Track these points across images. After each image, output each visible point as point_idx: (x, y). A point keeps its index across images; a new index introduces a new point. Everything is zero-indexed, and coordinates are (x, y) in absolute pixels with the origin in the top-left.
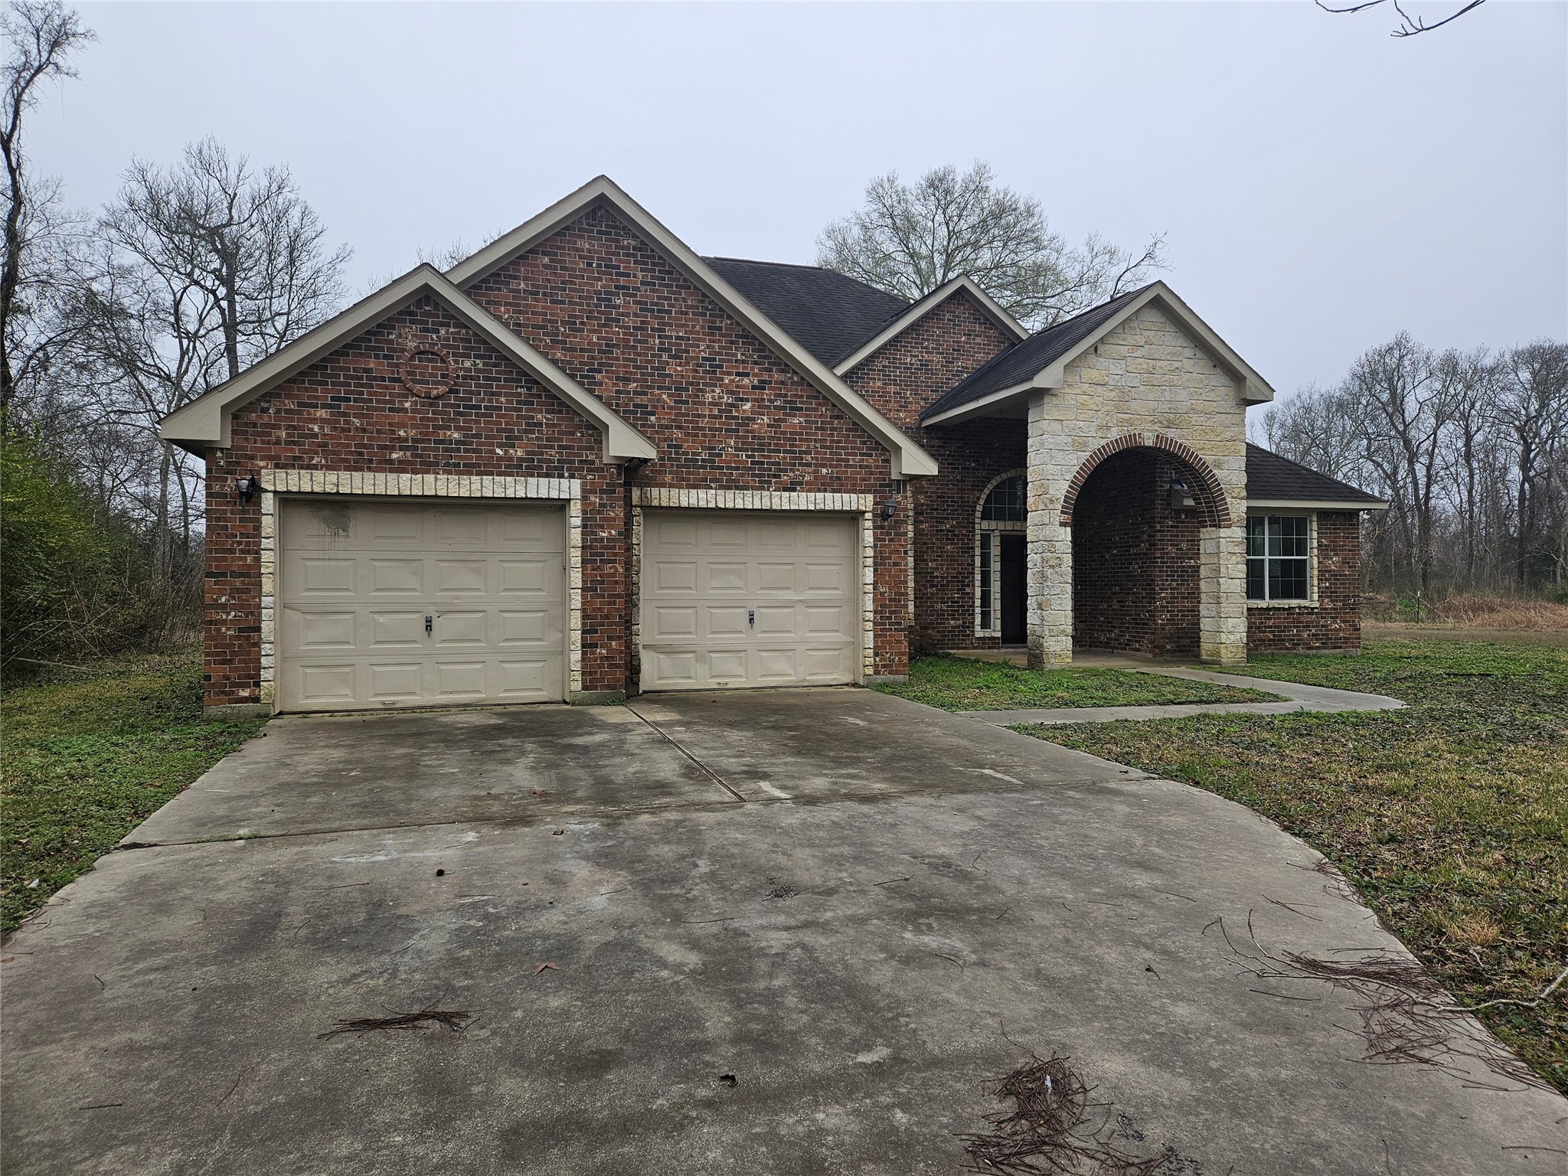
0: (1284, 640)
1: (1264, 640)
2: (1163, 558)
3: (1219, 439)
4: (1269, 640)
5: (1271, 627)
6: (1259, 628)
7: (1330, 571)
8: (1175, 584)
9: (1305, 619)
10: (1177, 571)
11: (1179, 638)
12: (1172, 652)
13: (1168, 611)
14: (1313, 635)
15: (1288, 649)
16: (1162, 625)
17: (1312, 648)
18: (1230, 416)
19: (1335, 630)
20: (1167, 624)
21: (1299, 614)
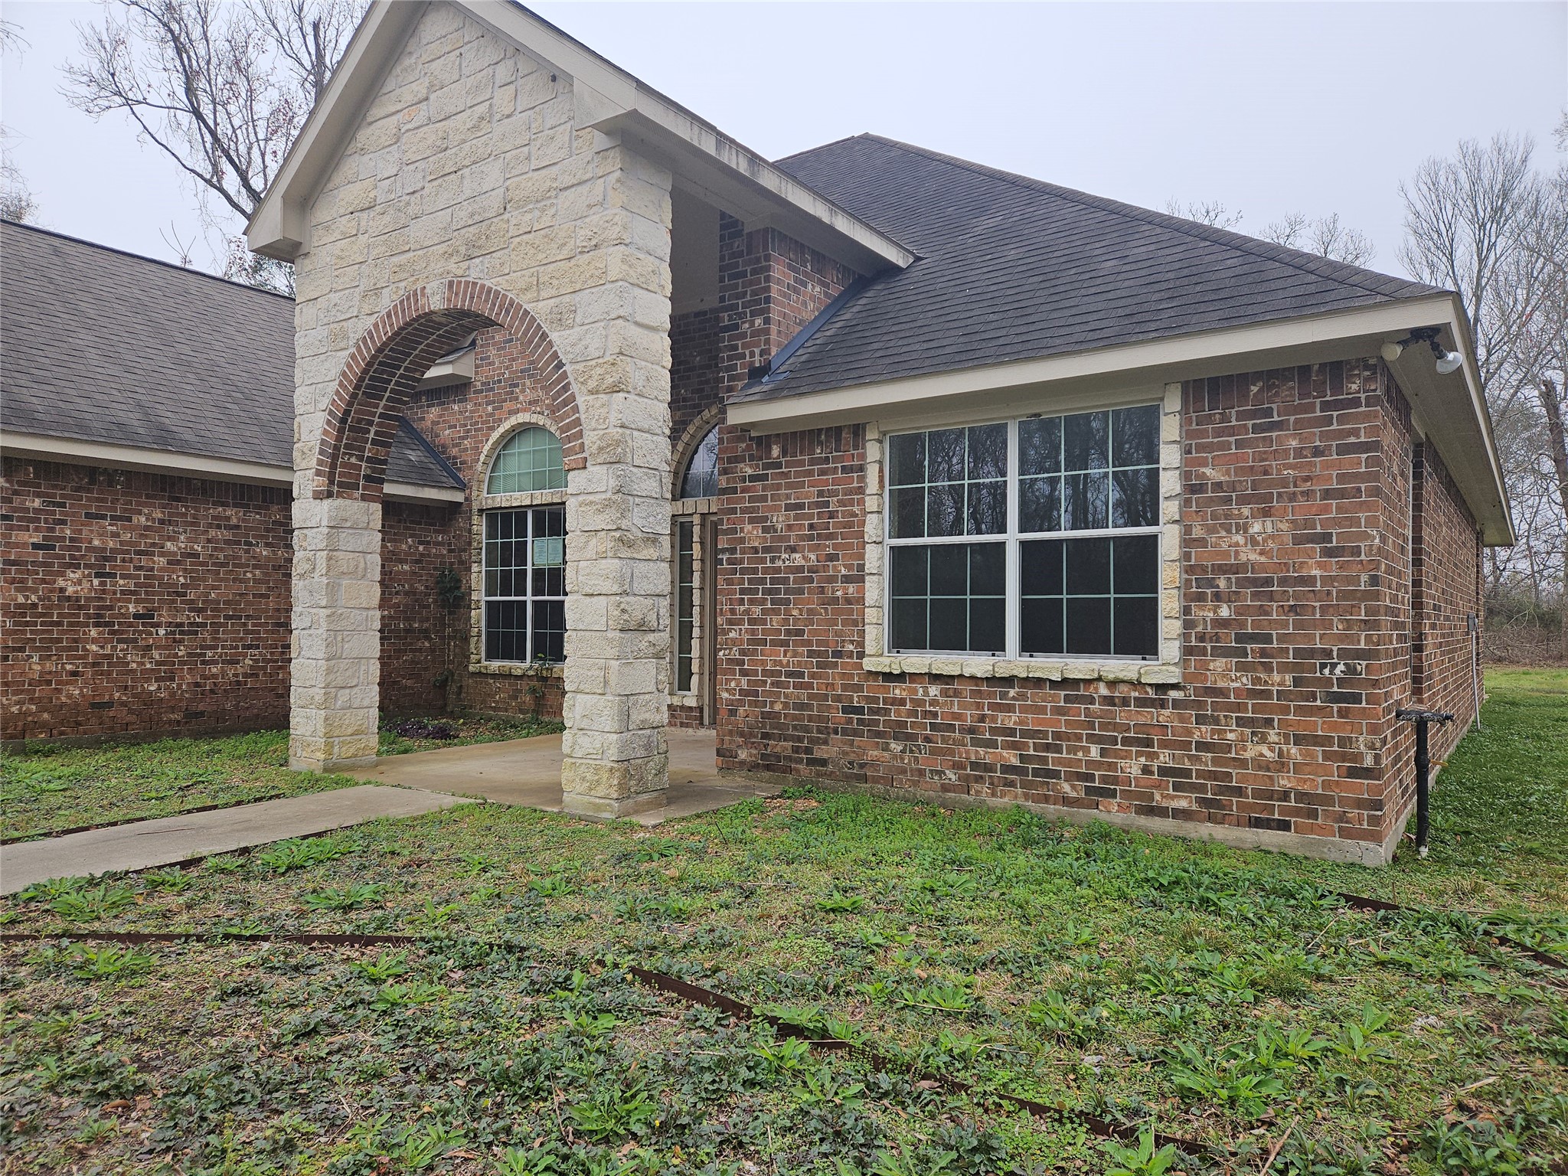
0: (1055, 774)
1: (989, 768)
2: (733, 551)
3: (565, 253)
4: (1008, 769)
5: (1011, 732)
6: (972, 730)
7: (1236, 569)
8: (757, 610)
9: (1129, 717)
10: (763, 581)
11: (765, 736)
12: (753, 767)
13: (744, 673)
14: (1164, 771)
15: (1066, 801)
16: (730, 702)
17: (1161, 812)
18: (584, 189)
19: (1261, 764)
20: (741, 703)
21: (1109, 701)
